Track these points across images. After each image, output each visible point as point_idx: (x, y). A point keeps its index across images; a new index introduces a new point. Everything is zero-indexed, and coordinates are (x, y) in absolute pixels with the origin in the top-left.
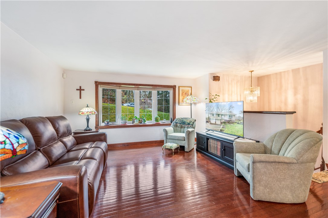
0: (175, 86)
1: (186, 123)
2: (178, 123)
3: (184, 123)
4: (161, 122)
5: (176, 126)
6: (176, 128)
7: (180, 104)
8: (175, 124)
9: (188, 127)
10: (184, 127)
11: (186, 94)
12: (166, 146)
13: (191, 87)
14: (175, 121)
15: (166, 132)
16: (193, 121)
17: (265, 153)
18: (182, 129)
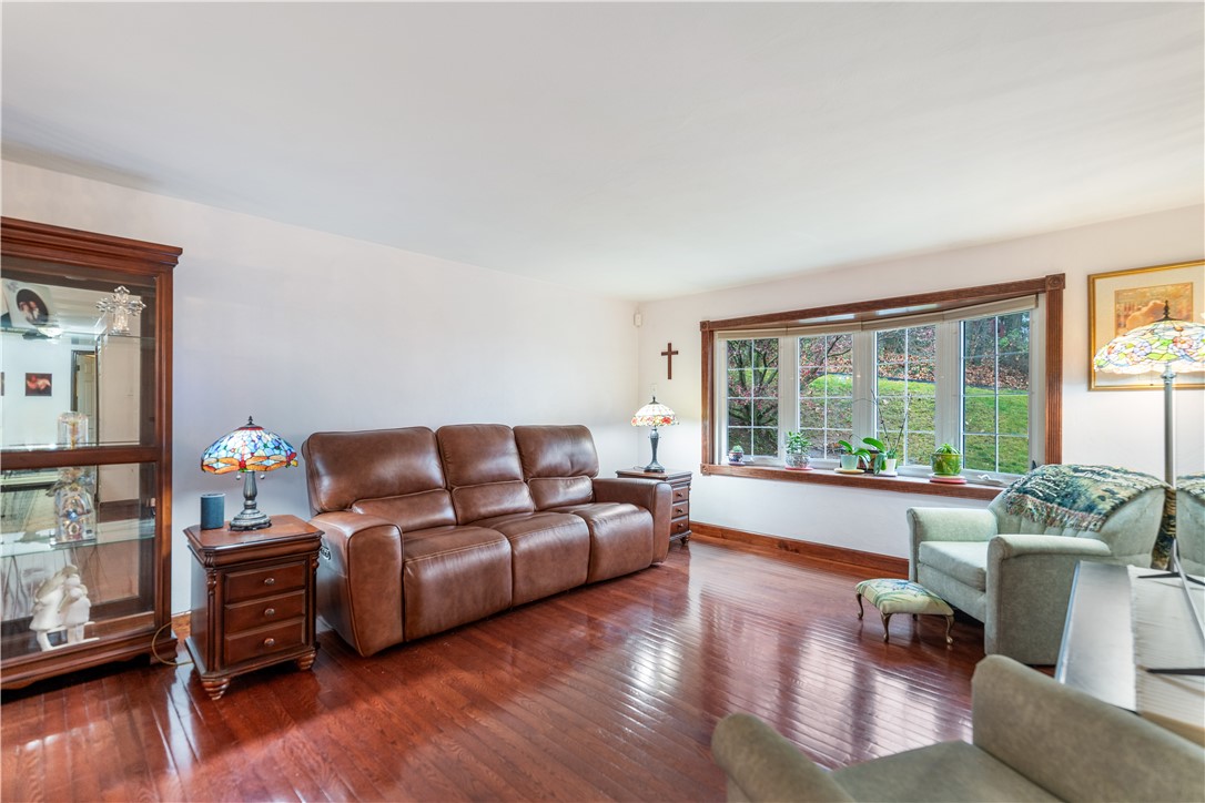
0: (1057, 280)
1: (1081, 501)
2: (1034, 494)
3: (1069, 498)
7: (1097, 383)
8: (1011, 495)
10: (1063, 524)
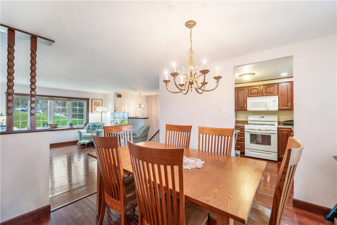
0: (89, 99)
1: (97, 126)
2: (91, 126)
3: (95, 126)
4: (74, 127)
5: (89, 128)
6: (89, 130)
7: (93, 112)
8: (88, 127)
9: (98, 129)
10: (95, 129)
11: (98, 105)
12: (80, 143)
13: (102, 100)
14: (88, 125)
15: (80, 133)
16: (102, 125)
17: (135, 135)
18: (94, 131)
